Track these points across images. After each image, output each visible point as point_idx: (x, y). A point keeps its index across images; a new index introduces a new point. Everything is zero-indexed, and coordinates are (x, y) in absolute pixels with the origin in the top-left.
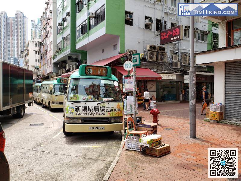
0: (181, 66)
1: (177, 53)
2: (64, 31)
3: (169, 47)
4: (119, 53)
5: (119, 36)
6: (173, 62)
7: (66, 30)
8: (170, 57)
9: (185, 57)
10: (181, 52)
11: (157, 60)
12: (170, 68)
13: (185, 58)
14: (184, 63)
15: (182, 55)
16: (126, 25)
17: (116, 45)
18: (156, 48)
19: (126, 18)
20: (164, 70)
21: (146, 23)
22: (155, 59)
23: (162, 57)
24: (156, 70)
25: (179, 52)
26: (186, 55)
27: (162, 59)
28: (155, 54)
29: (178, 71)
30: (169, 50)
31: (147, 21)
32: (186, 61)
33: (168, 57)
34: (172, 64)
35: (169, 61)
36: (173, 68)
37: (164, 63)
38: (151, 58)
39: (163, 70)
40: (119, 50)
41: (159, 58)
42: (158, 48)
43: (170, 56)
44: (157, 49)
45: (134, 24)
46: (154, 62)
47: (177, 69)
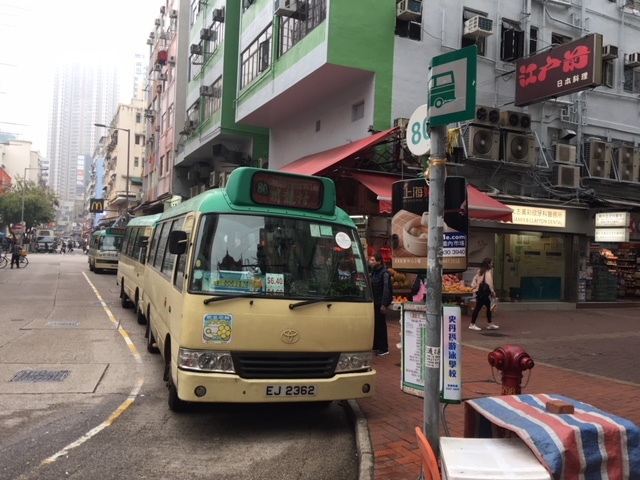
0: (586, 182)
1: (571, 136)
2: (206, 69)
3: (544, 116)
4: (370, 130)
5: (373, 73)
6: (557, 167)
7: (212, 67)
8: (545, 150)
9: (600, 150)
10: (586, 136)
11: (501, 156)
12: (547, 188)
13: (598, 156)
14: (597, 173)
15: (587, 145)
16: (397, 38)
17: (362, 103)
18: (501, 116)
19: (399, 14)
20: (523, 192)
21: (467, 31)
22: (493, 154)
23: (520, 148)
24: (496, 192)
25: (580, 135)
26: (602, 146)
27: (518, 155)
28: (496, 138)
29: (572, 198)
30: (544, 128)
31: (472, 27)
32: (601, 164)
33: (538, 149)
34: (552, 176)
35: (543, 164)
36: (556, 188)
37: (523, 168)
38: (480, 149)
39: (519, 194)
40: (369, 119)
41: (508, 152)
42: (506, 117)
43: (547, 145)
44: (503, 120)
45: (424, 35)
46: (490, 166)
47: (570, 191)
